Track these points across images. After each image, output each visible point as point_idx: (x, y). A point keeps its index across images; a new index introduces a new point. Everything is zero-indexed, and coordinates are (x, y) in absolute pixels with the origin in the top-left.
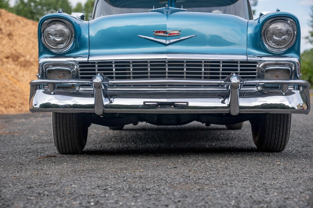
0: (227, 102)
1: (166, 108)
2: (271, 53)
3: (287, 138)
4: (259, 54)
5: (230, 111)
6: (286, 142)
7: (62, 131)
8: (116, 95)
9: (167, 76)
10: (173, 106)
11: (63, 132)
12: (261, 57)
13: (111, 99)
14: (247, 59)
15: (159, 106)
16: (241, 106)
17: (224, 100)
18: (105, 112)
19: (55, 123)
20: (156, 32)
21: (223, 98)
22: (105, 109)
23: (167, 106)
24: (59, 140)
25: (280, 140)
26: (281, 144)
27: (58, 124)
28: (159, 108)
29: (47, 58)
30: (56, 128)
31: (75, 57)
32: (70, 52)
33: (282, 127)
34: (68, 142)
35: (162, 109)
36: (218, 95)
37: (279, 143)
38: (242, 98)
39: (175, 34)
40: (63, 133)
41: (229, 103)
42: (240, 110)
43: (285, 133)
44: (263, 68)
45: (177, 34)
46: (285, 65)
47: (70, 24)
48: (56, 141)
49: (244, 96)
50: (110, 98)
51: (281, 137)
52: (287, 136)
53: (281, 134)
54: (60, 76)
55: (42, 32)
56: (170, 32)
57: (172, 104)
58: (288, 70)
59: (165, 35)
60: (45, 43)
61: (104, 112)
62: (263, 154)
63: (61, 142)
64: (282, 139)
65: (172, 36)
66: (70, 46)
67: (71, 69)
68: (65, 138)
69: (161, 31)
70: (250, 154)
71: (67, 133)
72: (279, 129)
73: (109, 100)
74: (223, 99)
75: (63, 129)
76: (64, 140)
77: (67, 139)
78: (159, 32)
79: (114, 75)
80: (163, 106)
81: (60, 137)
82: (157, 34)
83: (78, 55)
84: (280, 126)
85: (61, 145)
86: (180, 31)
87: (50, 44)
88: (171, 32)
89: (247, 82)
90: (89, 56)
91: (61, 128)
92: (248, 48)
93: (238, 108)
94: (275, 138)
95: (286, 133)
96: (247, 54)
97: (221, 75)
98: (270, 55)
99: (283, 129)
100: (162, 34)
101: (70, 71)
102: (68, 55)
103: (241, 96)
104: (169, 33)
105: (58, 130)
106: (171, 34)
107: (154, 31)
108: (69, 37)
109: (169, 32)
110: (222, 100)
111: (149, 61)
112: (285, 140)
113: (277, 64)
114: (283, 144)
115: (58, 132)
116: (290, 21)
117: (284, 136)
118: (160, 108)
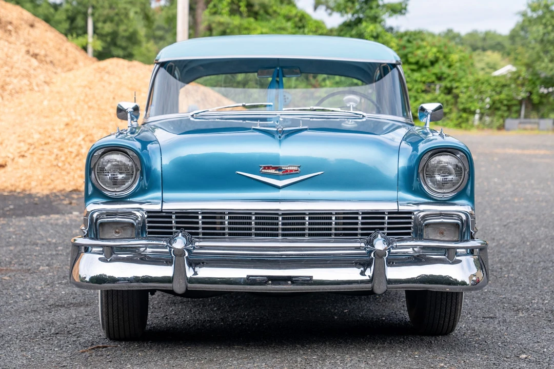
0: (369, 272)
1: (280, 284)
2: (433, 199)
3: (457, 316)
4: (415, 201)
5: (372, 288)
6: (456, 322)
7: (115, 308)
8: (203, 263)
9: (280, 234)
10: (290, 282)
11: (118, 309)
12: (418, 204)
13: (197, 269)
14: (398, 209)
15: (270, 282)
16: (389, 279)
17: (365, 270)
18: (189, 289)
19: (105, 296)
20: (265, 168)
21: (364, 267)
22: (189, 285)
23: (281, 282)
24: (111, 321)
25: (447, 320)
26: (448, 325)
27: (109, 298)
28: (269, 284)
29: (98, 204)
30: (107, 303)
31: (141, 203)
32: (134, 195)
33: (449, 301)
34: (124, 324)
35: (274, 286)
36: (356, 263)
37: (446, 324)
38: (391, 266)
39: (291, 171)
40: (118, 311)
41: (371, 275)
42: (388, 285)
43: (454, 309)
44: (421, 220)
45: (296, 170)
46: (453, 216)
47: (135, 155)
48: (106, 323)
49: (393, 263)
50: (195, 267)
51: (448, 316)
52: (457, 314)
53: (448, 311)
54: (117, 230)
55: (92, 166)
56: (285, 168)
57: (289, 278)
58: (457, 224)
59: (277, 172)
60: (96, 183)
61: (187, 289)
62: (422, 340)
63: (113, 324)
64: (450, 318)
65: (287, 174)
66: (135, 186)
67: (135, 220)
68: (119, 317)
69: (271, 167)
70: (402, 339)
71: (123, 311)
72: (445, 304)
73: (194, 269)
74: (362, 269)
75: (118, 305)
76: (118, 321)
77: (124, 321)
78: (269, 168)
79: (200, 231)
80: (276, 282)
81: (113, 317)
82: (266, 171)
83: (145, 200)
84: (447, 299)
85: (114, 327)
86: (299, 167)
87: (104, 185)
88: (287, 169)
89: (398, 244)
90: (162, 201)
91: (115, 304)
92: (400, 191)
93: (385, 282)
94: (439, 317)
95: (456, 309)
96: (397, 201)
97: (359, 232)
98: (431, 201)
99: (451, 304)
100: (273, 171)
101: (133, 224)
102: (131, 200)
103: (389, 263)
104: (284, 170)
105: (110, 306)
106: (287, 171)
107: (261, 167)
108: (133, 175)
109: (283, 168)
110: (362, 271)
111: (253, 212)
112: (454, 318)
113: (441, 215)
114: (451, 324)
115: (110, 310)
116: (461, 155)
117: (452, 314)
118: (272, 284)
